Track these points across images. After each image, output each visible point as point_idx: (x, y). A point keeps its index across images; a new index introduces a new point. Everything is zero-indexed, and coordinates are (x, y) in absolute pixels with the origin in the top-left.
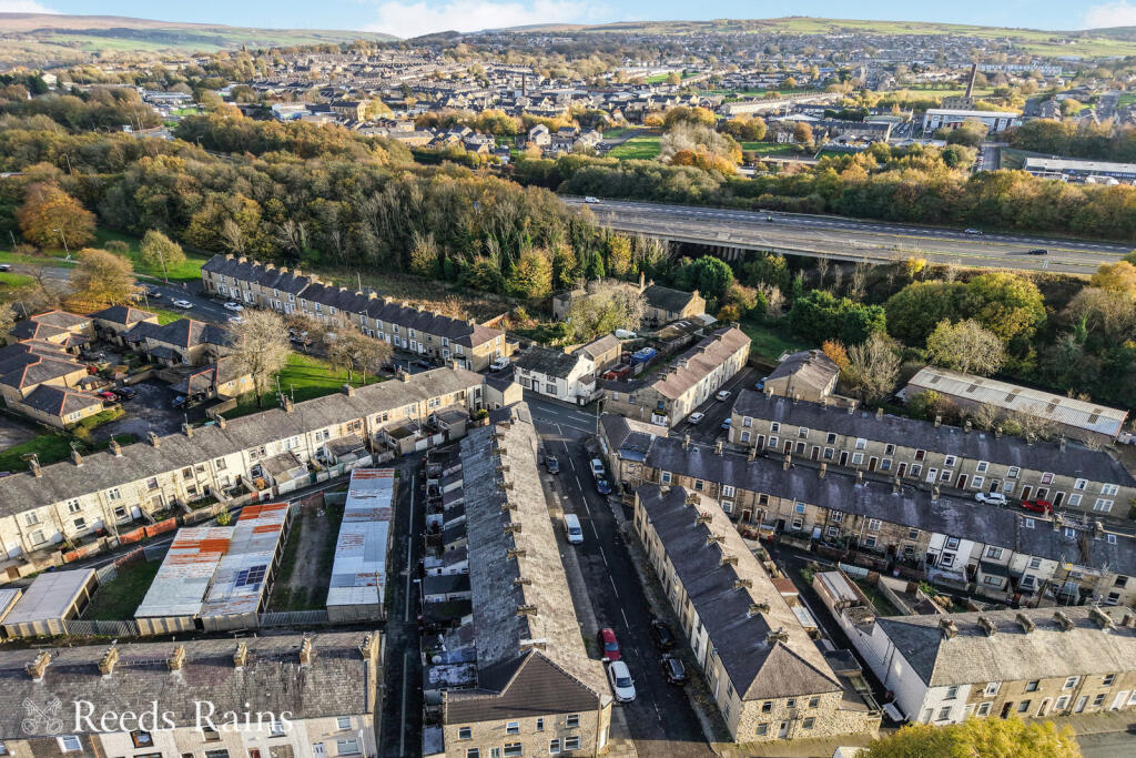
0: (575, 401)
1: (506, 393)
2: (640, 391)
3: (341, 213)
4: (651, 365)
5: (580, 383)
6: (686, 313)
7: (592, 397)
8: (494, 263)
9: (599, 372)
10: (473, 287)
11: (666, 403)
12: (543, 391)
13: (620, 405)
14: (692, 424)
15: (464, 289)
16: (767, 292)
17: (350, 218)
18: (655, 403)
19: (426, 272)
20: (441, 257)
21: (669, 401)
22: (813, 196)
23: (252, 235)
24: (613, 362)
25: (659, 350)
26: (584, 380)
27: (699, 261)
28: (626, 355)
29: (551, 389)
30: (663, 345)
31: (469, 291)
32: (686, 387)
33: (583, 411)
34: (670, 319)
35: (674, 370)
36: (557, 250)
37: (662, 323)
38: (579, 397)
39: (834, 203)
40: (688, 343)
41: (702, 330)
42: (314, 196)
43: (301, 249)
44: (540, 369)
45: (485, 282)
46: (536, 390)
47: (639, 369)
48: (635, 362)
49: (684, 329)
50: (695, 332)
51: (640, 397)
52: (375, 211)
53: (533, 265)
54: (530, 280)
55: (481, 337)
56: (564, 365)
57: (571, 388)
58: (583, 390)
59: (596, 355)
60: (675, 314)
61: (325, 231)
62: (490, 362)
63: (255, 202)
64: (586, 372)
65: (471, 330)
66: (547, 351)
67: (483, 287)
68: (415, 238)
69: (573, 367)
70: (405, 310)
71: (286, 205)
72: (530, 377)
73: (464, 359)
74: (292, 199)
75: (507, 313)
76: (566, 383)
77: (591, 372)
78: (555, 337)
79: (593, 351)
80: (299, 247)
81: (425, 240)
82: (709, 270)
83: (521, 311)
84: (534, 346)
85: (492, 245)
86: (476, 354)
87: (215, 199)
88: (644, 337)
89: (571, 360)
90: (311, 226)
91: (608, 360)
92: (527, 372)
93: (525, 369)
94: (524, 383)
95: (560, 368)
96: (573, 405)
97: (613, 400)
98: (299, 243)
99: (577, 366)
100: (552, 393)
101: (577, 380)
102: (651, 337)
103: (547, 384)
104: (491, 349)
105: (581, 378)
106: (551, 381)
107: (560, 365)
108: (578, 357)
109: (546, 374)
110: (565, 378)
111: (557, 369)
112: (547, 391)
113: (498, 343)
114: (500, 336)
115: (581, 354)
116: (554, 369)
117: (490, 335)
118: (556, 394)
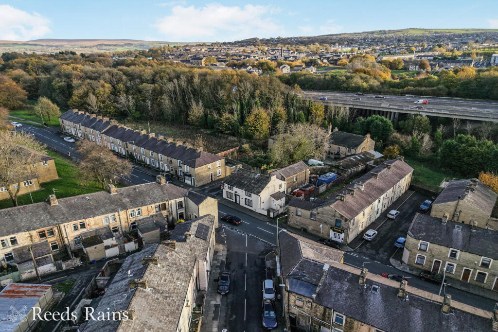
0: (265, 213)
1: (201, 206)
2: (320, 209)
4: (333, 186)
5: (272, 199)
6: (359, 150)
7: (281, 211)
8: (235, 117)
9: (290, 190)
10: (221, 132)
11: (343, 222)
12: (242, 203)
13: (302, 220)
14: (367, 241)
15: (217, 134)
16: (419, 137)
17: (158, 93)
18: (333, 221)
19: (197, 124)
20: (206, 115)
21: (346, 220)
22: (441, 86)
23: (104, 102)
24: (302, 183)
25: (340, 175)
26: (276, 196)
27: (370, 118)
28: (314, 177)
29: (249, 203)
30: (343, 171)
31: (220, 135)
32: (362, 208)
33: (270, 222)
34: (349, 153)
35: (351, 192)
36: (275, 111)
37: (342, 156)
38: (269, 211)
39: (454, 90)
40: (362, 170)
41: (373, 161)
42: (142, 82)
43: (130, 111)
44: (241, 186)
46: (238, 202)
47: (322, 189)
48: (321, 183)
49: (360, 160)
50: (368, 163)
51: (320, 214)
52: (172, 89)
53: (257, 117)
54: (255, 127)
55: (204, 160)
56: (259, 184)
57: (263, 203)
58: (274, 204)
59: (288, 177)
60: (353, 150)
61: (144, 101)
62: (212, 179)
63: (110, 85)
64: (277, 190)
65: (198, 155)
66: (248, 171)
67: (226, 132)
68: (192, 103)
69: (266, 185)
70: (160, 142)
71: (126, 87)
72: (233, 192)
73: (190, 176)
74: (130, 84)
75: (237, 148)
76: (259, 198)
77: (282, 190)
78: (264, 164)
79: (285, 174)
80: (128, 109)
81: (198, 105)
82: (376, 123)
83: (246, 146)
84: (239, 168)
85: (236, 107)
86: (200, 173)
87: (89, 84)
88: (329, 165)
89: (265, 180)
90: (137, 98)
91: (298, 181)
92: (231, 188)
93: (229, 186)
94: (229, 196)
95: (256, 186)
96: (264, 217)
97: (297, 215)
98: (128, 107)
99: (269, 185)
100: (249, 205)
101: (269, 196)
102: (334, 165)
103: (245, 199)
104: (212, 170)
105: (273, 195)
106: (248, 196)
107: (257, 183)
108: (271, 178)
109: (245, 190)
110: (259, 195)
111: (253, 187)
112: (246, 204)
113: (219, 166)
114: (220, 161)
115: (274, 175)
116: (250, 187)
117: (212, 159)
118: (252, 207)
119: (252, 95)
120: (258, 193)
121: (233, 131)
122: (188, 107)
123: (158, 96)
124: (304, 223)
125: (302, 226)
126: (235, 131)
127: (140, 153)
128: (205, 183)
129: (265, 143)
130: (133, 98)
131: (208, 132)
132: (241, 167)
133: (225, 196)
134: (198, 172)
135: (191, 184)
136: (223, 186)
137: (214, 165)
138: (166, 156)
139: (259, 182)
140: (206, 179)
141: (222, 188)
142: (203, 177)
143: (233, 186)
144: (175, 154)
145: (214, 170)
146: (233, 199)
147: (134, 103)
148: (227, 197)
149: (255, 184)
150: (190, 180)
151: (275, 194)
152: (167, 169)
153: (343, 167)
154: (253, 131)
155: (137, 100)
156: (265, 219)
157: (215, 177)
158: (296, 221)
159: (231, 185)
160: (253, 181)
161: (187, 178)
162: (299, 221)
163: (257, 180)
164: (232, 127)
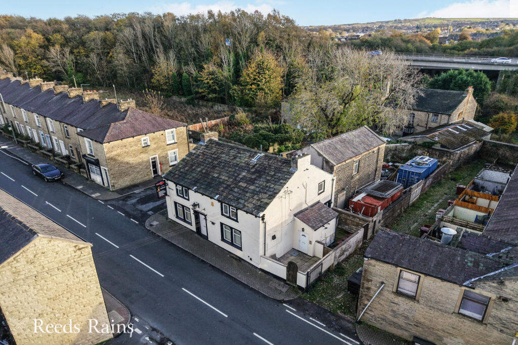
0: (281, 271)
3: (104, 41)
5: (300, 224)
7: (328, 262)
8: (226, 72)
9: (342, 197)
10: (202, 98)
12: (214, 236)
15: (196, 101)
17: (108, 45)
19: (165, 87)
20: (180, 74)
23: (25, 58)
24: (370, 178)
26: (311, 216)
29: (232, 236)
30: (445, 152)
31: (201, 103)
34: (434, 125)
36: (291, 63)
41: (488, 136)
43: (67, 72)
44: (208, 187)
46: (204, 232)
47: (416, 192)
49: (466, 133)
50: (484, 138)
51: (511, 305)
52: (131, 38)
53: (261, 67)
54: (258, 85)
55: (133, 128)
56: (261, 182)
57: (274, 237)
58: (305, 240)
59: (339, 162)
60: (444, 116)
61: (87, 56)
62: (155, 172)
63: (40, 36)
64: (313, 197)
65: (122, 116)
66: (232, 148)
67: (210, 96)
68: (158, 57)
69: (282, 185)
70: (59, 96)
71: (66, 39)
72: (188, 204)
73: (97, 163)
74: (72, 35)
75: (226, 119)
76: (262, 225)
77: (324, 198)
78: (274, 141)
79: (331, 154)
80: (65, 70)
81: (167, 59)
83: (241, 115)
84: (210, 140)
85: (228, 57)
86: (119, 155)
87: (9, 33)
88: (410, 143)
89: (278, 170)
90: (79, 52)
91: (361, 173)
92: (184, 194)
93: (180, 188)
94: (181, 216)
95: (252, 187)
96: (275, 284)
97: (398, 293)
98: (64, 65)
99: (292, 184)
100: (232, 244)
101: (293, 216)
102: (421, 142)
103: (222, 224)
104: (155, 150)
105: (301, 212)
106: (229, 217)
107: (255, 179)
108: (296, 163)
109: (219, 201)
110: (261, 215)
111: (245, 190)
112: (223, 239)
113: (173, 142)
114: (174, 129)
115: (304, 155)
116: (236, 190)
117: (154, 125)
118: (240, 249)
119: (254, 41)
120: (258, 209)
121: (222, 95)
122: (153, 62)
123: (110, 49)
124: (427, 323)
125: (415, 331)
126: (224, 95)
127: (22, 121)
128: (137, 181)
129: (276, 113)
130: (71, 52)
131: (183, 99)
132: (216, 139)
133: (171, 214)
134: (114, 153)
135: (102, 184)
136: (165, 189)
137: (159, 139)
138: (58, 123)
139: (260, 177)
140: (138, 172)
141: (161, 194)
142: (131, 167)
143: (189, 189)
144: (75, 117)
145: (159, 152)
146: (190, 224)
147: (72, 61)
148: (177, 217)
149: (249, 181)
150: (99, 172)
151: (306, 209)
152: (65, 152)
153: (442, 146)
154: (253, 91)
155: (77, 56)
156: (281, 292)
157: (164, 168)
158: (393, 311)
159: (183, 186)
160: (244, 174)
161: (93, 167)
162: (406, 313)
163: (256, 172)
164: (219, 87)
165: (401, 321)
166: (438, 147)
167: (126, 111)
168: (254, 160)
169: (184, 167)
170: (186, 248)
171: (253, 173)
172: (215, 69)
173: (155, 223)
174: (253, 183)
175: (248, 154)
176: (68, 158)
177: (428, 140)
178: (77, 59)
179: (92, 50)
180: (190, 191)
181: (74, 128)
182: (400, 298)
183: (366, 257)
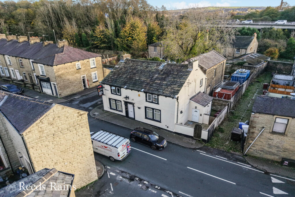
3: (27, 15)
6: (249, 50)
8: (110, 31)
9: (208, 90)
10: (97, 47)
12: (140, 116)
17: (32, 18)
20: (80, 34)
24: (220, 80)
26: (199, 99)
29: (153, 114)
30: (250, 67)
34: (237, 55)
36: (149, 25)
38: (197, 127)
44: (135, 86)
45: (104, 42)
46: (131, 115)
47: (245, 87)
50: (268, 60)
52: (45, 12)
53: (133, 27)
54: (132, 37)
55: (70, 57)
56: (170, 78)
57: (181, 112)
59: (208, 68)
60: (243, 50)
61: (17, 24)
62: (85, 86)
64: (198, 89)
65: (61, 50)
66: (143, 62)
67: (102, 45)
68: (65, 22)
69: (186, 79)
72: (121, 98)
73: (48, 80)
74: (4, 11)
75: (115, 57)
76: (176, 103)
77: (202, 90)
81: (71, 24)
82: (245, 32)
84: (127, 59)
86: (63, 74)
89: (179, 71)
90: (10, 22)
91: (216, 77)
92: (118, 92)
93: (113, 88)
94: (114, 106)
95: (165, 82)
96: (187, 139)
97: (274, 133)
100: (153, 119)
101: (189, 100)
102: (236, 63)
103: (146, 107)
104: (84, 71)
105: (193, 97)
106: (152, 102)
107: (165, 78)
108: (192, 65)
109: (144, 92)
110: (177, 96)
111: (160, 85)
112: (146, 118)
113: (94, 66)
114: (95, 58)
115: (195, 61)
116: (154, 85)
117: (82, 56)
118: (160, 122)
120: (173, 94)
122: (62, 28)
123: (32, 20)
125: (283, 155)
126: (111, 44)
128: (75, 92)
130: (5, 22)
132: (130, 58)
133: (106, 107)
134: (60, 73)
135: (52, 94)
136: (102, 91)
137: (86, 64)
138: (14, 58)
139: (168, 76)
140: (75, 86)
141: (100, 93)
142: (70, 82)
143: (121, 88)
144: (27, 53)
145: (87, 72)
146: (122, 111)
147: (7, 27)
148: (111, 108)
149: (162, 79)
150: (49, 87)
151: (195, 96)
152: (20, 78)
153: (249, 64)
154: (130, 41)
155: (10, 24)
156: (192, 144)
157: (90, 83)
158: (269, 144)
159: (116, 87)
160: (156, 76)
161: (44, 84)
162: (278, 144)
163: (164, 74)
164: (108, 40)
165: (274, 150)
166: (246, 64)
167: (63, 47)
168: (161, 67)
169: (114, 76)
170: (123, 125)
171: (163, 75)
172: (104, 29)
173: (96, 113)
174: (165, 80)
175: (155, 65)
176: (22, 81)
177: (241, 61)
178: (9, 26)
179: (20, 20)
180: (122, 89)
181: (27, 60)
182: (275, 135)
183: (253, 112)
